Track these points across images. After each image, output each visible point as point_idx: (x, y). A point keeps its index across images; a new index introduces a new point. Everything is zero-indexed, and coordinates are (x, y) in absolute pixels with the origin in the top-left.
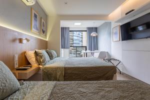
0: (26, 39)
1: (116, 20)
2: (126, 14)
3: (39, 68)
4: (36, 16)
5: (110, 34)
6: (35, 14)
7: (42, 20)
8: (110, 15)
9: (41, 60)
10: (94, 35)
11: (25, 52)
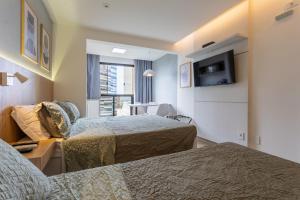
0: (17, 75)
1: (188, 54)
2: (204, 46)
3: (56, 145)
4: (31, 19)
5: (175, 74)
6: (29, 14)
7: (44, 33)
8: (176, 44)
9: (59, 126)
10: (150, 75)
11: (11, 110)
